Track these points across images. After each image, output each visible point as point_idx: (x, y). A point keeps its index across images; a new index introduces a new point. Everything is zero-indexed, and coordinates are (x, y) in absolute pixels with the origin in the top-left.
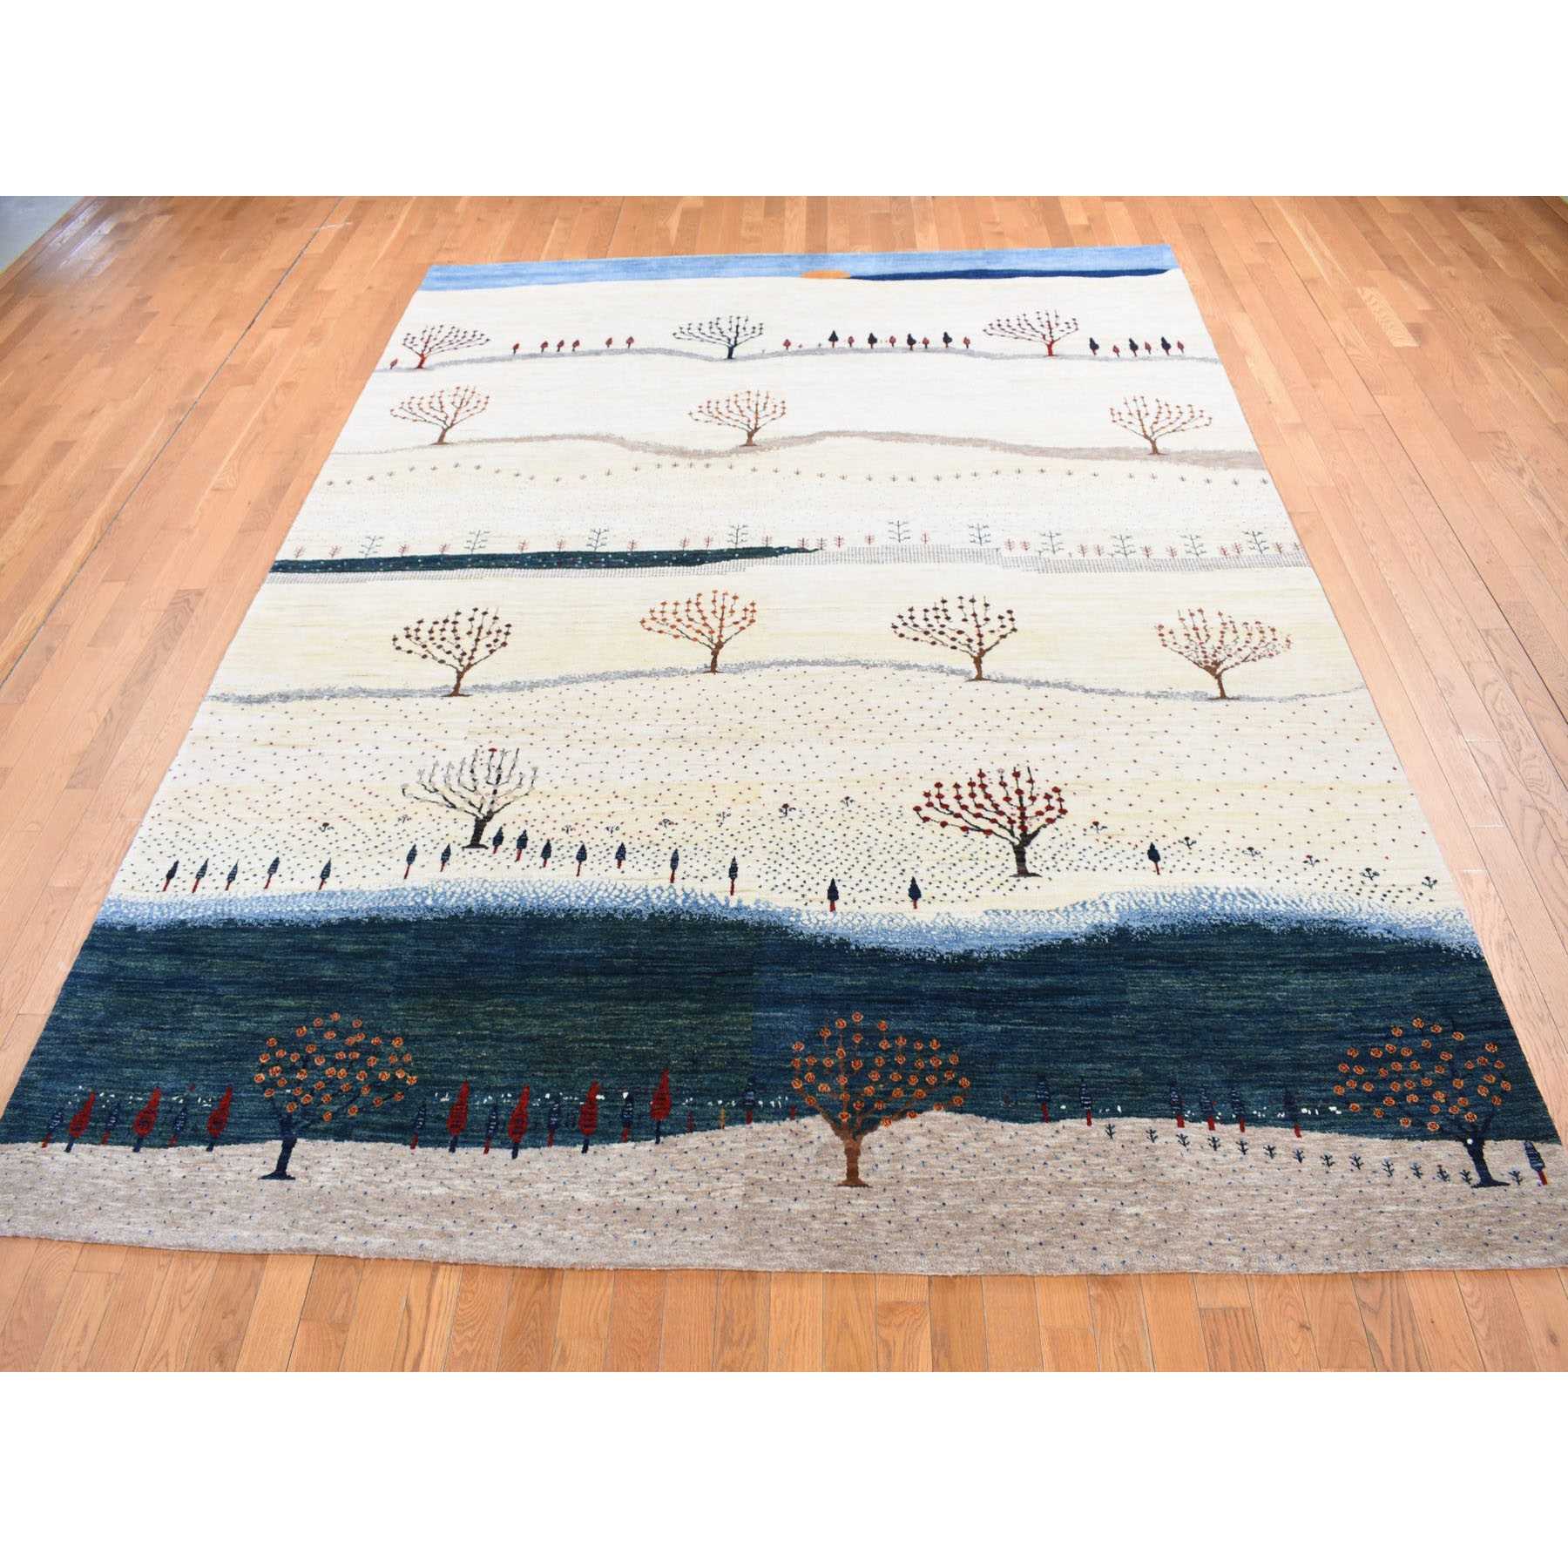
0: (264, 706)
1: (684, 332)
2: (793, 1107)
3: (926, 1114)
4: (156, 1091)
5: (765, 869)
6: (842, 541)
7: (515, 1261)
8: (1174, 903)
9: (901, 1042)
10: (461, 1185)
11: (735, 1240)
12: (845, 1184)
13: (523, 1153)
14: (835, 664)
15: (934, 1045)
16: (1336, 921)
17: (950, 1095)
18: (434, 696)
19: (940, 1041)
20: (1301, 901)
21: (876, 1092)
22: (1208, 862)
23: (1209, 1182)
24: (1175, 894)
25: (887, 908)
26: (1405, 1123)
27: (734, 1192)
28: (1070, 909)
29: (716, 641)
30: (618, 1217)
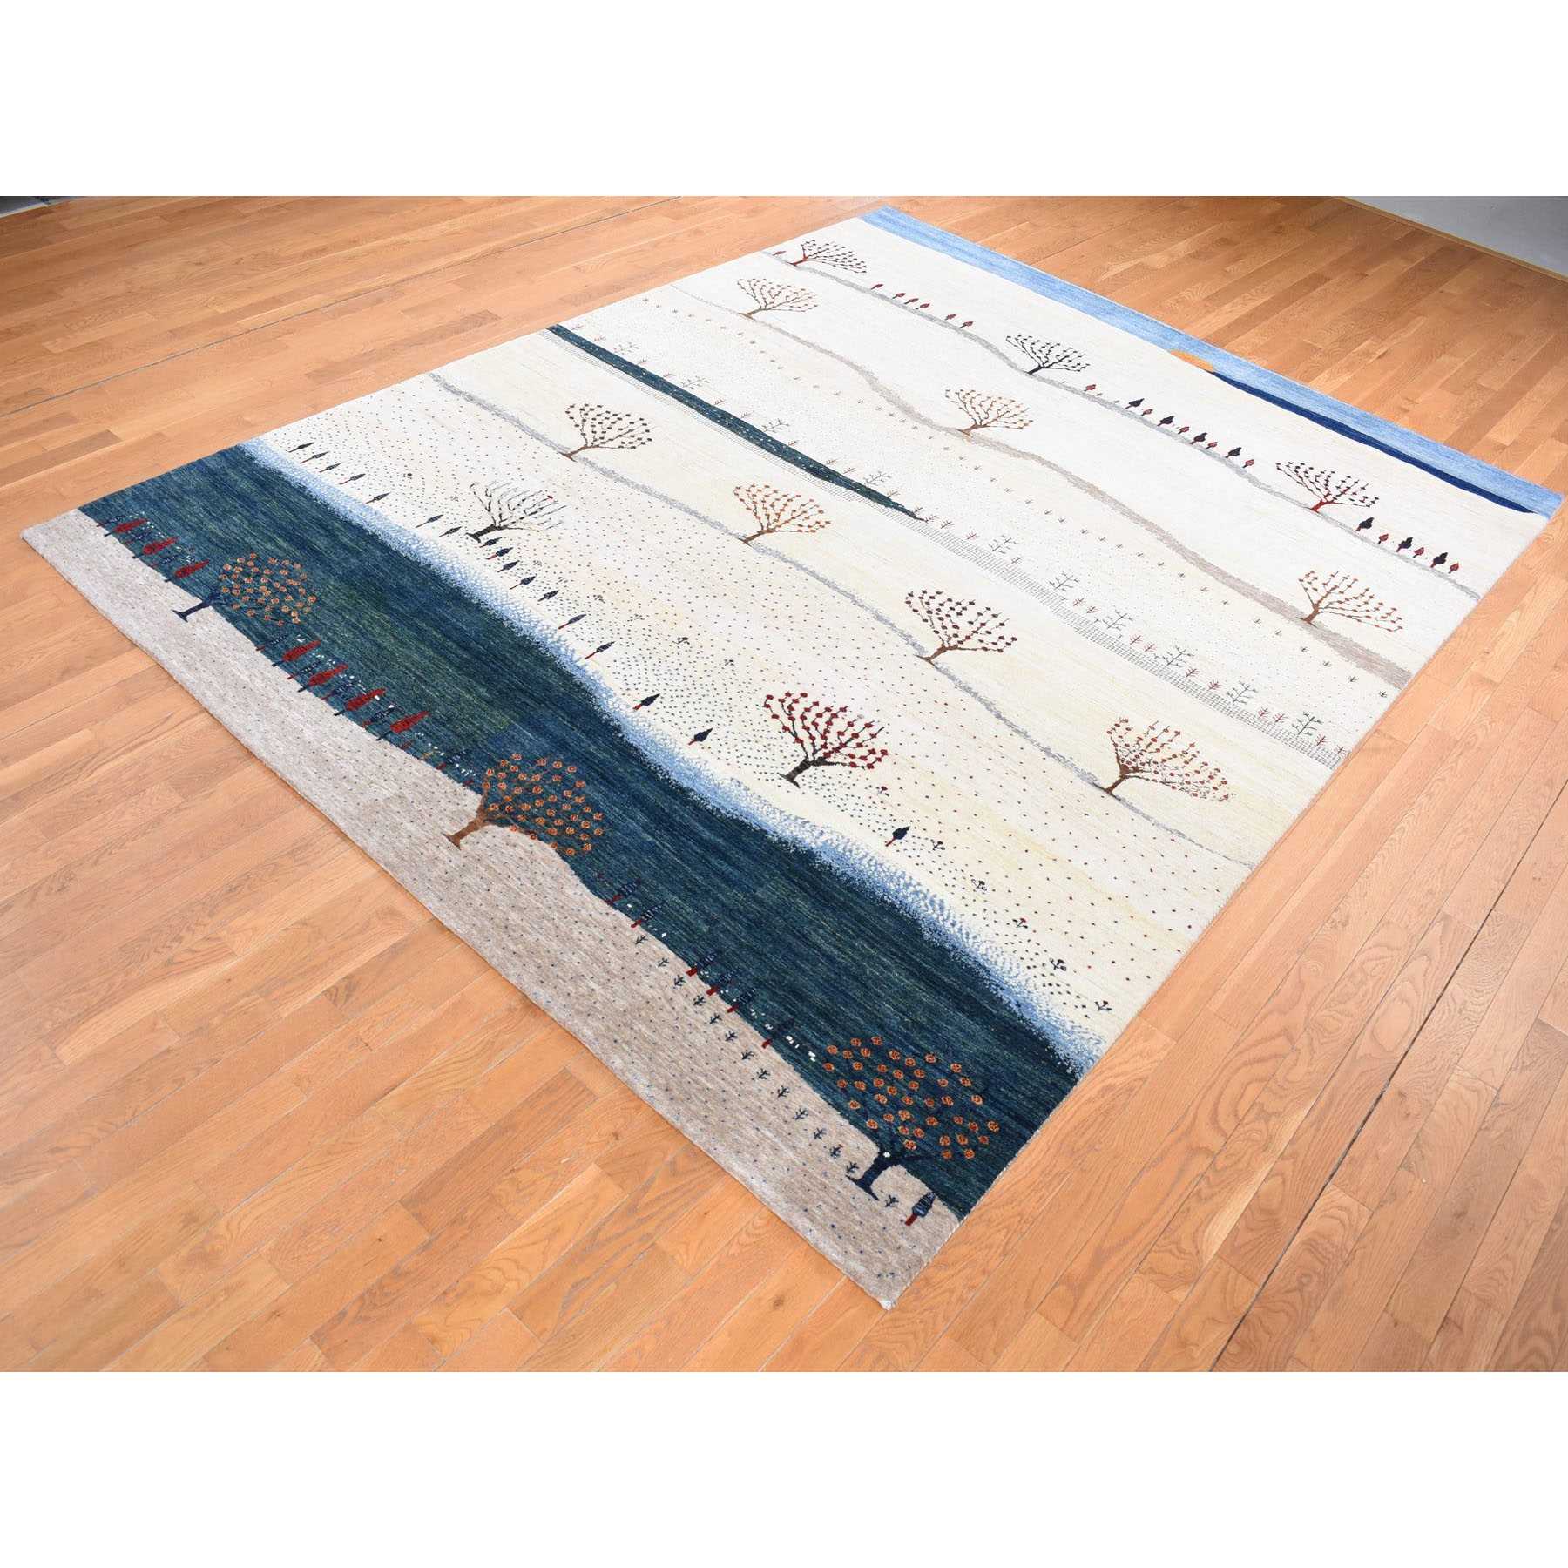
0: (454, 397)
1: (1020, 341)
2: (472, 781)
3: (542, 843)
4: (175, 539)
5: (624, 660)
6: (949, 526)
7: (238, 734)
8: (873, 868)
9: (580, 800)
10: (259, 683)
11: (355, 812)
12: (449, 837)
13: (306, 692)
14: (835, 588)
15: (597, 816)
16: (984, 968)
17: (569, 846)
18: (555, 449)
19: (604, 817)
20: (975, 938)
21: (529, 811)
22: (934, 867)
23: (664, 1015)
24: (881, 865)
25: (674, 733)
26: (854, 1105)
27: (385, 792)
28: (792, 818)
29: (771, 527)
30: (313, 756)
